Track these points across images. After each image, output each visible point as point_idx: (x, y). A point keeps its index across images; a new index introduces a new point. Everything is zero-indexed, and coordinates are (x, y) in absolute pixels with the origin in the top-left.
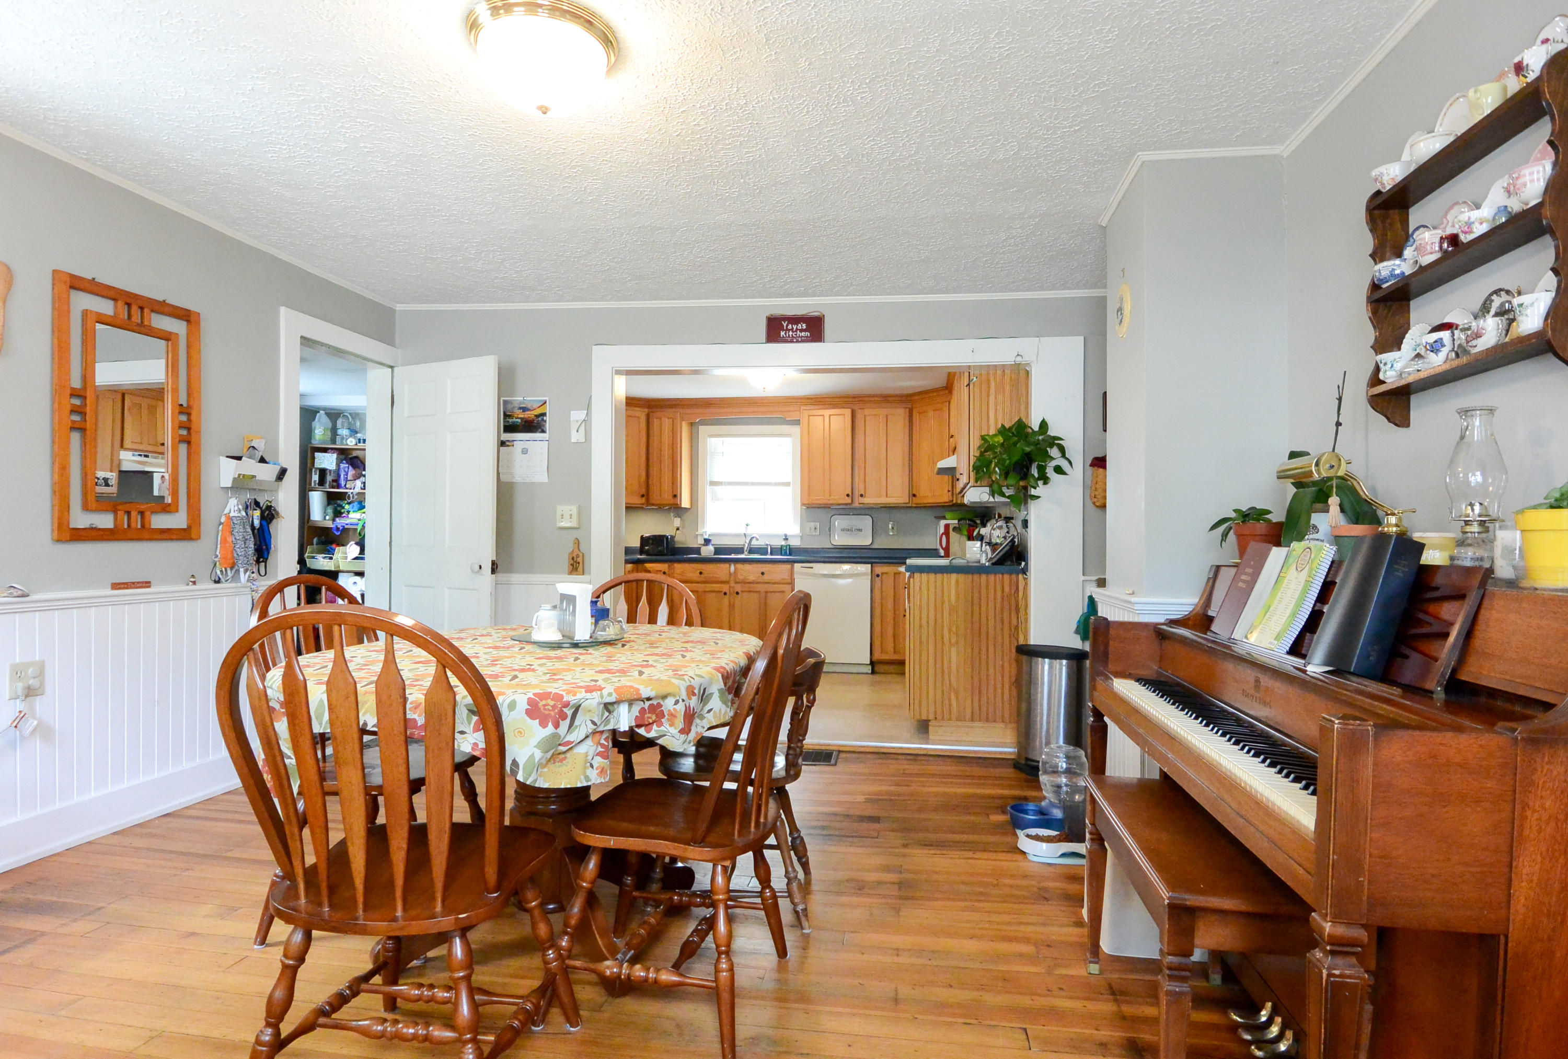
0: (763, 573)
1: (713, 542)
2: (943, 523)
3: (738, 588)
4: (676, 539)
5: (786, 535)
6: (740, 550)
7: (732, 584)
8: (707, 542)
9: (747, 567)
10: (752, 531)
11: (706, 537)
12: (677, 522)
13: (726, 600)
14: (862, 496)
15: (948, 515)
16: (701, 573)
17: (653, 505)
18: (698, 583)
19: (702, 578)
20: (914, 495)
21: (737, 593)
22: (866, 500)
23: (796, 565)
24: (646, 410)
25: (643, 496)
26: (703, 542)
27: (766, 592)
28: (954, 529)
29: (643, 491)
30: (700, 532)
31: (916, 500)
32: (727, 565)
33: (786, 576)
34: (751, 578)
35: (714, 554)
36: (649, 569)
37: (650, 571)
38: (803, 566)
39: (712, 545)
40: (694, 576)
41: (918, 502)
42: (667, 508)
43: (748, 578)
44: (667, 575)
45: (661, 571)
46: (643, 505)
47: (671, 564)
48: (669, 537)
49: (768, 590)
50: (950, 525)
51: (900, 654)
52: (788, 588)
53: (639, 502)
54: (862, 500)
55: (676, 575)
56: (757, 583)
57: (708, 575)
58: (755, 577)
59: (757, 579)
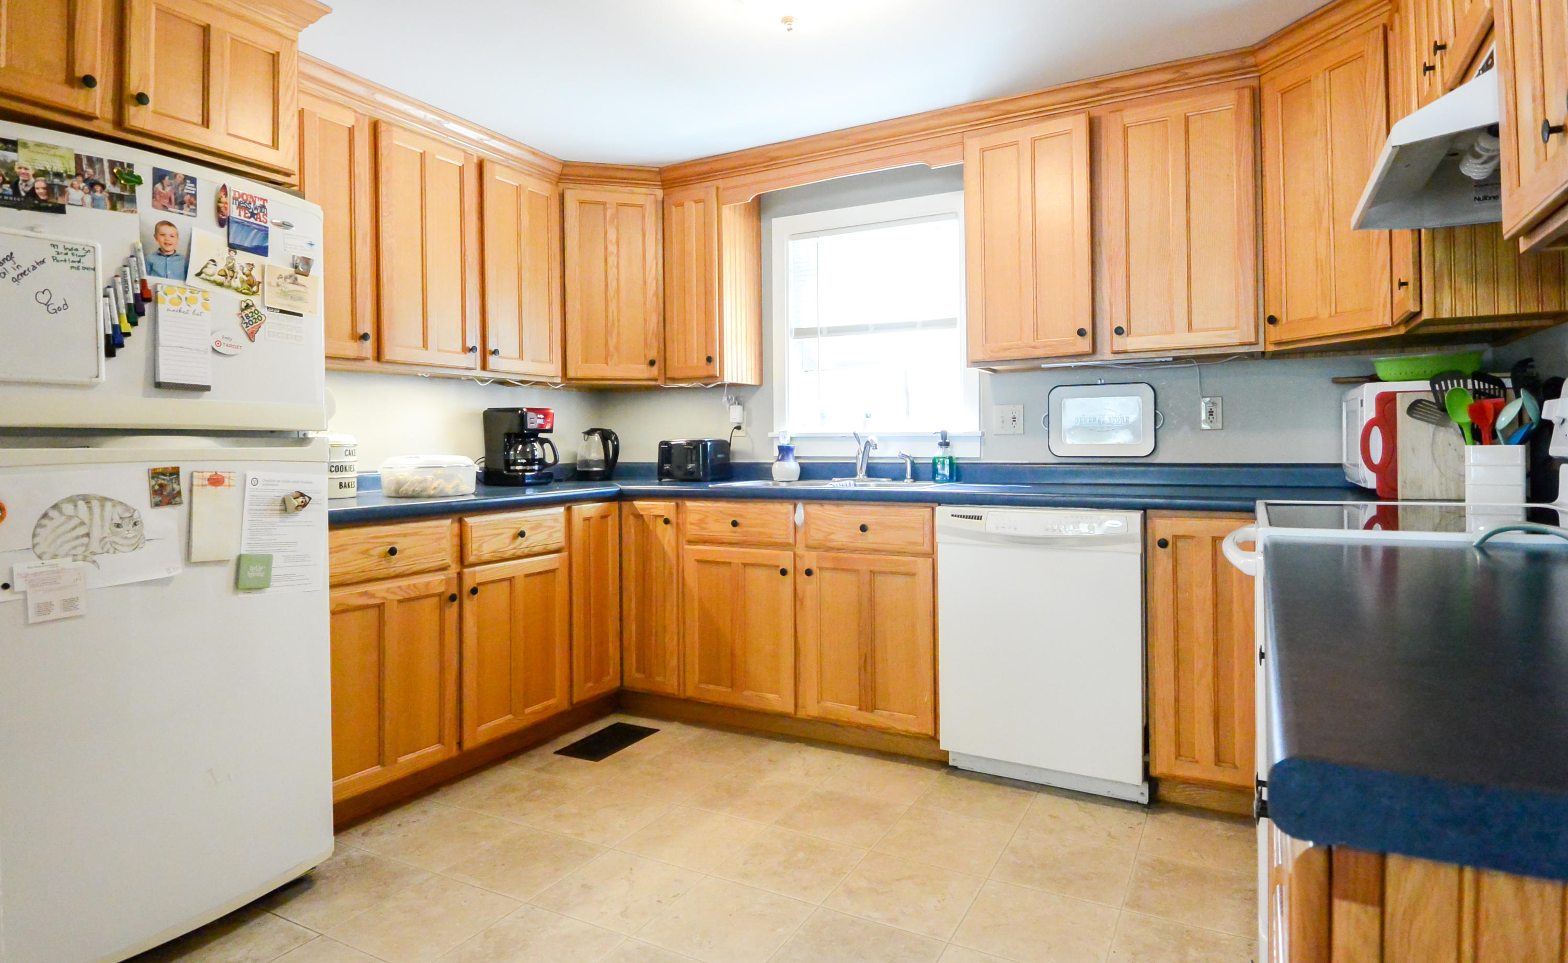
0: (863, 528)
1: (796, 453)
2: (1369, 392)
3: (810, 560)
4: (732, 447)
5: (944, 436)
6: (846, 470)
7: (800, 550)
8: (785, 451)
9: (830, 511)
11: (784, 442)
12: (735, 414)
13: (785, 586)
14: (1119, 331)
15: (1384, 365)
16: (735, 524)
17: (674, 380)
18: (729, 544)
19: (737, 535)
20: (1272, 320)
21: (810, 572)
22: (1131, 343)
23: (940, 510)
24: (659, 192)
25: (652, 363)
26: (777, 453)
27: (872, 573)
28: (1414, 409)
29: (654, 353)
30: (775, 432)
31: (1275, 333)
32: (787, 507)
34: (841, 538)
35: (801, 478)
36: (641, 513)
37: (642, 516)
38: (957, 514)
39: (797, 458)
40: (723, 529)
41: (1286, 337)
42: (713, 385)
43: (832, 537)
44: (672, 526)
45: (662, 516)
46: (656, 380)
47: (680, 502)
48: (709, 444)
49: (876, 569)
50: (1398, 395)
51: (1236, 767)
52: (923, 565)
53: (646, 376)
54: (1121, 343)
55: (689, 526)
56: (854, 551)
57: (753, 529)
58: (850, 537)
59: (851, 540)
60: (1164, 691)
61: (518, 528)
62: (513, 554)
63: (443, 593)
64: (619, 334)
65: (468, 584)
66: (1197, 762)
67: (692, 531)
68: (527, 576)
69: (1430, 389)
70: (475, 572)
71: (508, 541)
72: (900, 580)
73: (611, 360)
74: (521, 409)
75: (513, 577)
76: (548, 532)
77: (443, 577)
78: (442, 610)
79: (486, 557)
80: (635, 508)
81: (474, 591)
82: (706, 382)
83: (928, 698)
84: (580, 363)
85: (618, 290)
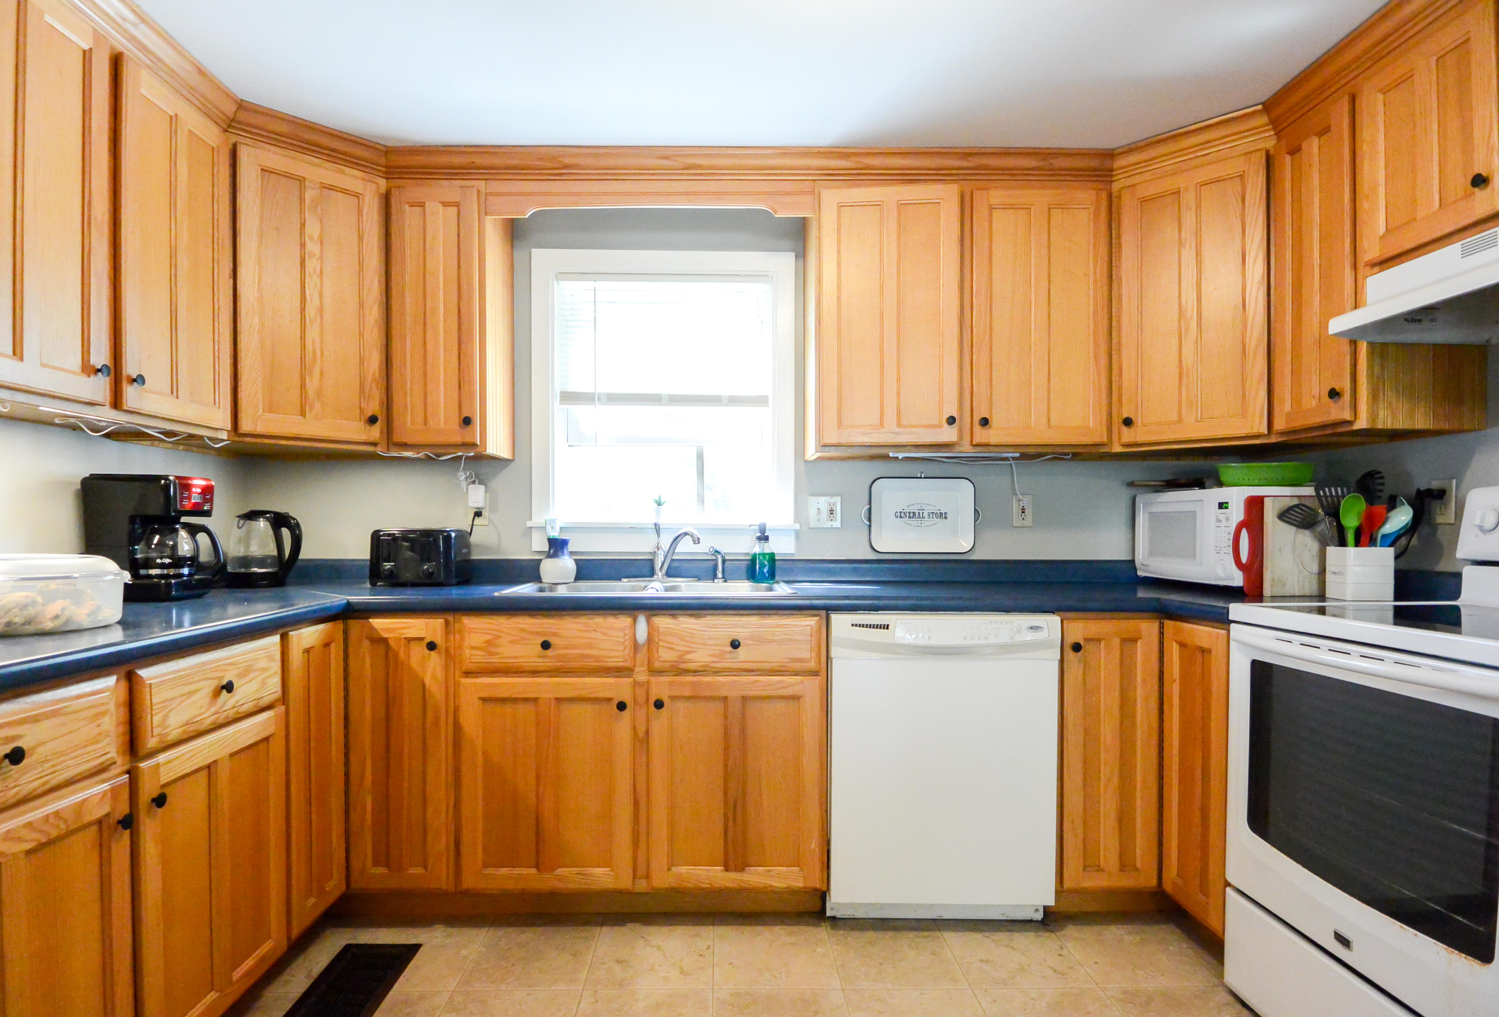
0: (735, 645)
1: (571, 547)
2: (1235, 494)
3: (661, 687)
4: (473, 539)
5: (762, 528)
6: (644, 570)
7: (641, 675)
8: (557, 546)
9: (686, 623)
11: (555, 534)
12: (477, 496)
13: (624, 724)
14: (985, 422)
16: (546, 645)
17: (405, 446)
18: (535, 673)
19: (548, 660)
20: (1127, 422)
21: (659, 705)
22: (992, 436)
23: (835, 617)
24: (382, 183)
25: (373, 420)
26: (546, 548)
27: (745, 699)
28: (1280, 511)
29: (374, 407)
30: (537, 519)
31: (1128, 436)
32: (624, 621)
33: (805, 652)
34: (700, 657)
35: (578, 578)
36: (385, 635)
37: (385, 641)
38: (858, 623)
39: (572, 553)
40: (529, 654)
41: (1141, 439)
42: (449, 457)
43: (688, 657)
44: (439, 652)
45: (422, 639)
46: (375, 444)
47: (450, 618)
48: (453, 535)
49: (747, 693)
50: (1266, 499)
51: (1137, 870)
52: (810, 687)
53: (363, 437)
54: (981, 435)
55: (467, 652)
56: (717, 672)
57: (572, 651)
58: (712, 655)
59: (714, 659)
61: (221, 678)
62: (214, 723)
63: (108, 815)
64: (322, 374)
65: (148, 790)
66: (1103, 870)
67: (473, 657)
68: (232, 755)
69: (1314, 494)
70: (158, 766)
71: (207, 700)
72: (780, 705)
73: (311, 408)
74: (166, 478)
75: (215, 762)
76: (261, 677)
77: (105, 786)
78: (103, 848)
79: (174, 734)
80: (373, 628)
81: (160, 801)
82: (440, 451)
83: (814, 845)
84: (261, 412)
85: (321, 311)
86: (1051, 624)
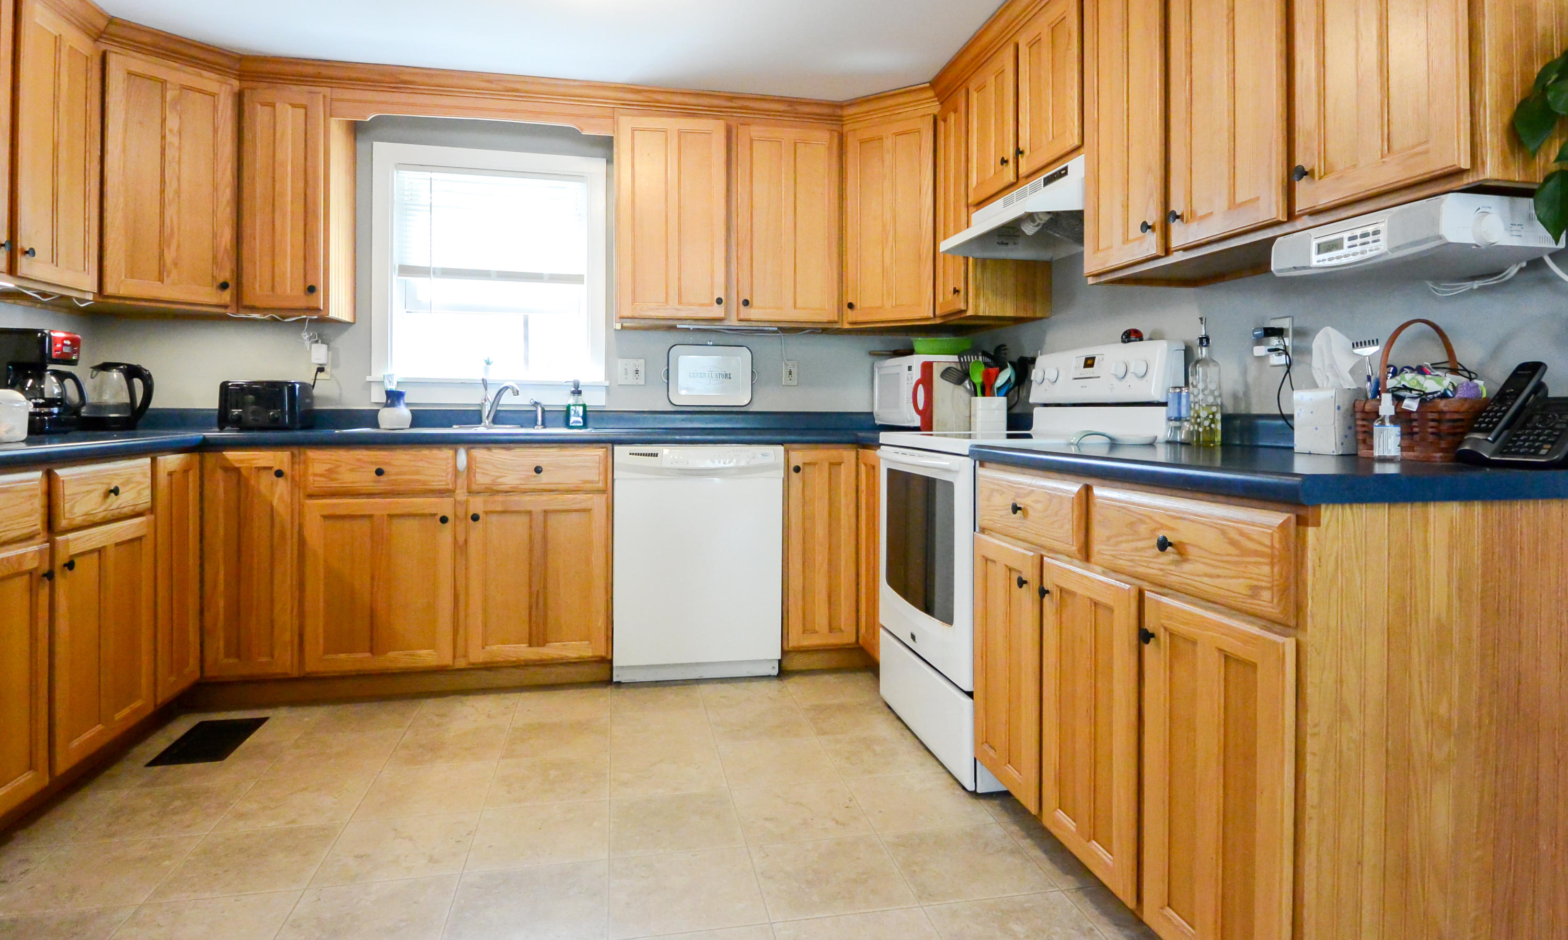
0: (538, 470)
1: (407, 399)
2: (916, 361)
3: (477, 505)
4: (316, 391)
5: (577, 385)
6: (474, 417)
7: (461, 495)
8: (394, 397)
9: (499, 455)
10: (499, 375)
11: (393, 387)
12: (319, 353)
13: (446, 534)
14: (746, 303)
15: (919, 343)
16: (379, 472)
17: (253, 309)
18: (370, 495)
19: (383, 484)
20: (851, 306)
21: (475, 518)
22: (753, 313)
23: (617, 448)
24: (235, 83)
25: (224, 286)
26: (383, 399)
27: (545, 512)
28: (946, 374)
29: (226, 274)
30: (376, 375)
31: (851, 316)
32: (447, 453)
33: (594, 475)
34: (510, 480)
35: (412, 425)
36: (237, 465)
37: (237, 470)
38: (635, 452)
39: (407, 405)
40: (364, 479)
41: (860, 319)
42: (294, 319)
43: (500, 480)
44: (287, 479)
45: (270, 468)
46: (226, 307)
47: (296, 452)
48: (298, 386)
49: (546, 508)
50: (934, 364)
51: (841, 631)
52: (598, 502)
53: (215, 301)
54: (745, 313)
55: (311, 478)
56: (524, 492)
57: (400, 477)
58: (520, 479)
59: (521, 482)
60: (796, 583)
61: (109, 484)
62: (104, 518)
63: (36, 569)
64: (178, 246)
65: (61, 558)
66: (817, 632)
67: (316, 482)
68: (117, 545)
69: (957, 360)
70: (68, 541)
71: (100, 499)
72: (575, 517)
73: (168, 276)
74: (42, 331)
75: (104, 548)
76: (138, 488)
77: (34, 549)
78: (32, 591)
79: (78, 521)
80: (226, 459)
81: (70, 565)
82: (283, 314)
83: (601, 622)
84: (123, 277)
85: (179, 191)
86: (775, 453)
